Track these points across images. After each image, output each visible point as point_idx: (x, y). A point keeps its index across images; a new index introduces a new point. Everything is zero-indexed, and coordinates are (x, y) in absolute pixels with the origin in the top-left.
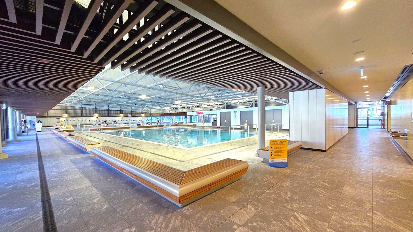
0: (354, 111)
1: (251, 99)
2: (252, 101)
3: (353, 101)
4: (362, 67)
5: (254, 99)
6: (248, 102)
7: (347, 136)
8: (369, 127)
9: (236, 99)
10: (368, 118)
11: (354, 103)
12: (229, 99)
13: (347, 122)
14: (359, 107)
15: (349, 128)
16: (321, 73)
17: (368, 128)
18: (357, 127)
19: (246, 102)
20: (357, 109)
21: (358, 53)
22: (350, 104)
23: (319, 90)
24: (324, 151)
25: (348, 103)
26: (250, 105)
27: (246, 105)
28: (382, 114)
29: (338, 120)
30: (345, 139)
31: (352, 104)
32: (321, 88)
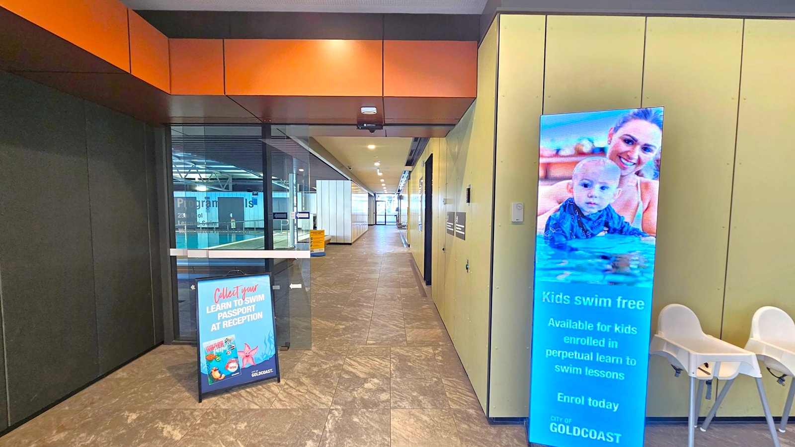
0: (373, 204)
1: (225, 175)
2: (227, 179)
3: (372, 192)
4: (378, 168)
5: (231, 174)
6: (220, 179)
7: (367, 232)
8: (387, 224)
9: (196, 171)
10: (385, 213)
11: (373, 195)
12: (180, 171)
13: (366, 219)
14: (378, 200)
15: (369, 225)
16: (350, 169)
17: (385, 225)
18: (376, 224)
19: (216, 179)
20: (376, 201)
21: (376, 161)
22: (370, 195)
23: (346, 181)
24: (350, 244)
25: (368, 194)
26: (223, 186)
27: (215, 186)
28: (397, 210)
29: (357, 215)
30: (366, 235)
31: (372, 196)
32: (348, 180)
